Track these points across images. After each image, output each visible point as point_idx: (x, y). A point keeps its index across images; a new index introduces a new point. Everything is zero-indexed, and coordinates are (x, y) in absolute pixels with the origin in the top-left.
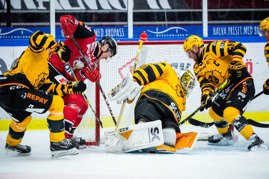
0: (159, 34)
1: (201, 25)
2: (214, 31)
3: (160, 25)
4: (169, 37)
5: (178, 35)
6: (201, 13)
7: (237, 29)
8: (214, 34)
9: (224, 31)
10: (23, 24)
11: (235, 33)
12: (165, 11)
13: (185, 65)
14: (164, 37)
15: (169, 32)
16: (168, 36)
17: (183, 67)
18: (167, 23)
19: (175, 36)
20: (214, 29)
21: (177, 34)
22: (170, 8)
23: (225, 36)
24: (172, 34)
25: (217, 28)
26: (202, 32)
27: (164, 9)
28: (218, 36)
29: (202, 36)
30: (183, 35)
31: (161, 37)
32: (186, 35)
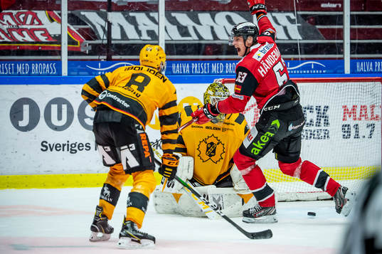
0: (290, 70)
1: (342, 59)
2: (358, 66)
3: (290, 59)
4: (303, 73)
5: (314, 72)
6: (342, 45)
8: (358, 70)
10: (123, 57)
12: (298, 42)
13: (322, 108)
14: (296, 73)
15: (303, 68)
16: (301, 72)
17: (319, 110)
18: (300, 56)
19: (310, 73)
20: (358, 64)
21: (313, 70)
22: (301, 38)
23: (371, 72)
24: (306, 70)
26: (343, 68)
27: (296, 40)
28: (362, 72)
29: (344, 72)
30: (321, 72)
31: (293, 73)
32: (324, 71)
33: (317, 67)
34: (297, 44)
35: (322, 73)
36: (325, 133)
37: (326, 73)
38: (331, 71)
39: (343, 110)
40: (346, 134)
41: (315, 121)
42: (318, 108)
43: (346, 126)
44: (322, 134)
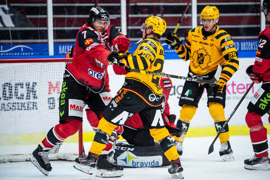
0: (4, 53)
1: (47, 43)
2: (60, 49)
3: (4, 44)
4: (14, 55)
5: (24, 54)
6: (46, 31)
8: (61, 52)
12: (10, 29)
13: (31, 84)
14: (9, 55)
15: (15, 51)
16: (13, 54)
18: (11, 41)
19: (20, 55)
20: (60, 47)
21: (22, 52)
22: (13, 26)
24: (17, 53)
25: (63, 47)
26: (47, 51)
27: (8, 27)
29: (48, 54)
30: (29, 54)
31: (6, 55)
32: (32, 54)
33: (26, 50)
34: (9, 31)
35: (30, 55)
36: (33, 105)
37: (33, 55)
38: (39, 53)
39: (48, 86)
40: (51, 105)
41: (25, 95)
42: (28, 85)
43: (51, 98)
44: (31, 106)
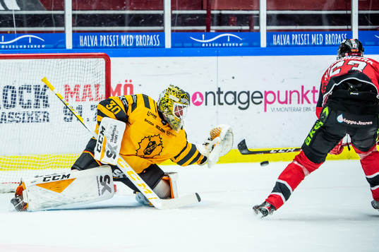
0: (5, 45)
1: (63, 32)
2: (81, 41)
3: (6, 32)
4: (19, 48)
6: (63, 17)
7: (112, 38)
8: (81, 45)
9: (94, 41)
11: (110, 43)
12: (13, 13)
13: (42, 87)
14: (12, 48)
15: (19, 42)
17: (39, 89)
18: (15, 29)
19: (27, 48)
20: (81, 37)
21: (30, 44)
22: (19, 9)
23: (95, 47)
24: (23, 45)
25: (85, 37)
26: (64, 42)
27: (11, 10)
28: (86, 47)
29: (65, 48)
30: (39, 46)
31: (8, 48)
32: (43, 46)
33: (35, 41)
34: (12, 15)
35: (41, 48)
36: (45, 116)
37: (44, 48)
38: (52, 46)
39: (64, 89)
40: (68, 117)
41: (33, 102)
42: (37, 88)
44: (41, 117)
